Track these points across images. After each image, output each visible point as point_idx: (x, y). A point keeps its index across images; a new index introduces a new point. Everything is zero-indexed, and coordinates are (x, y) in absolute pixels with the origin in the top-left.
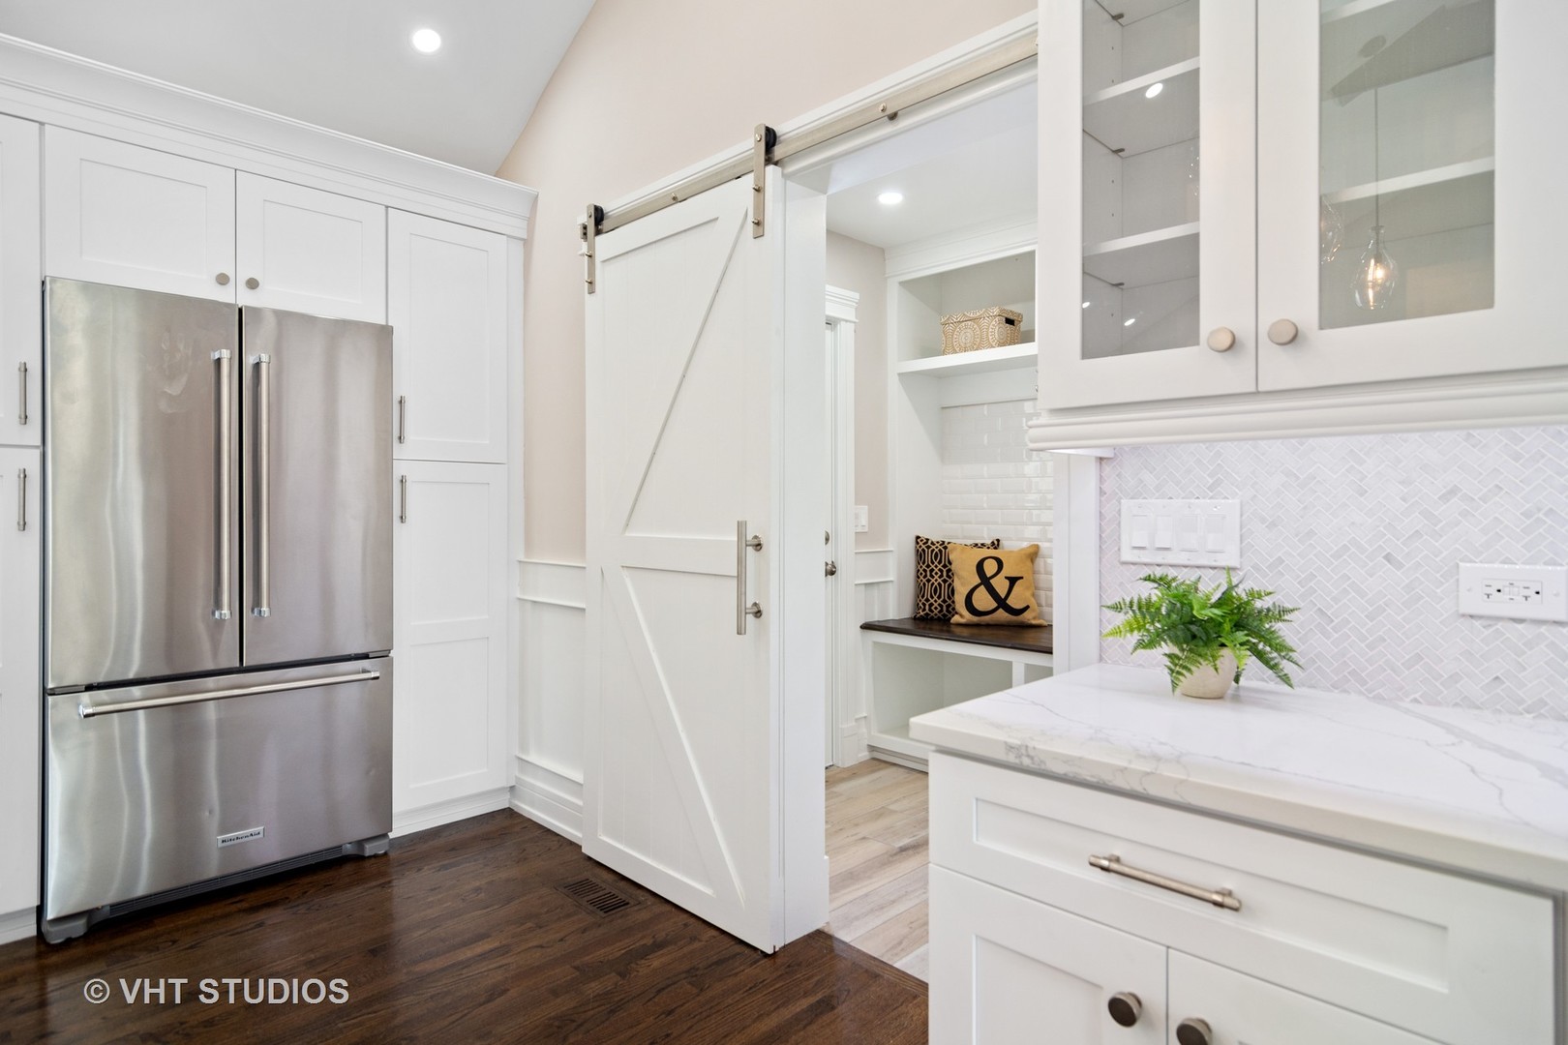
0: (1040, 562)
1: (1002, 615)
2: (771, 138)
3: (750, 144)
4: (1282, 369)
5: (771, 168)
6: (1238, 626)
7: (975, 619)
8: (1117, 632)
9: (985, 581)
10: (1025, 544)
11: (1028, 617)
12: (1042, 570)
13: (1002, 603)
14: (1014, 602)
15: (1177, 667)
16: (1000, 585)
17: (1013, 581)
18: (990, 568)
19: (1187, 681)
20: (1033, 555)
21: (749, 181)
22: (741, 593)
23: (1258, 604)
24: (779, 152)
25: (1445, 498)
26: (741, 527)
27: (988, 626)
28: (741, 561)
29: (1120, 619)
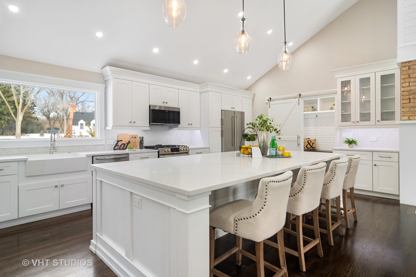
0: (316, 141)
1: (311, 148)
2: (300, 95)
3: (296, 94)
4: (357, 124)
5: (300, 98)
6: (353, 142)
7: (308, 149)
8: (344, 143)
9: (309, 144)
10: (314, 139)
11: (315, 148)
12: (316, 142)
13: (312, 147)
14: (313, 146)
15: (349, 145)
16: (311, 144)
17: (313, 144)
18: (309, 142)
19: (350, 146)
20: (315, 140)
21: (297, 99)
22: (298, 142)
23: (355, 140)
24: (301, 96)
25: (369, 132)
26: (298, 135)
27: (309, 150)
28: (298, 139)
29: (344, 142)
